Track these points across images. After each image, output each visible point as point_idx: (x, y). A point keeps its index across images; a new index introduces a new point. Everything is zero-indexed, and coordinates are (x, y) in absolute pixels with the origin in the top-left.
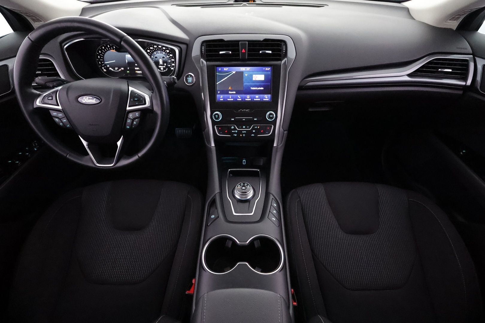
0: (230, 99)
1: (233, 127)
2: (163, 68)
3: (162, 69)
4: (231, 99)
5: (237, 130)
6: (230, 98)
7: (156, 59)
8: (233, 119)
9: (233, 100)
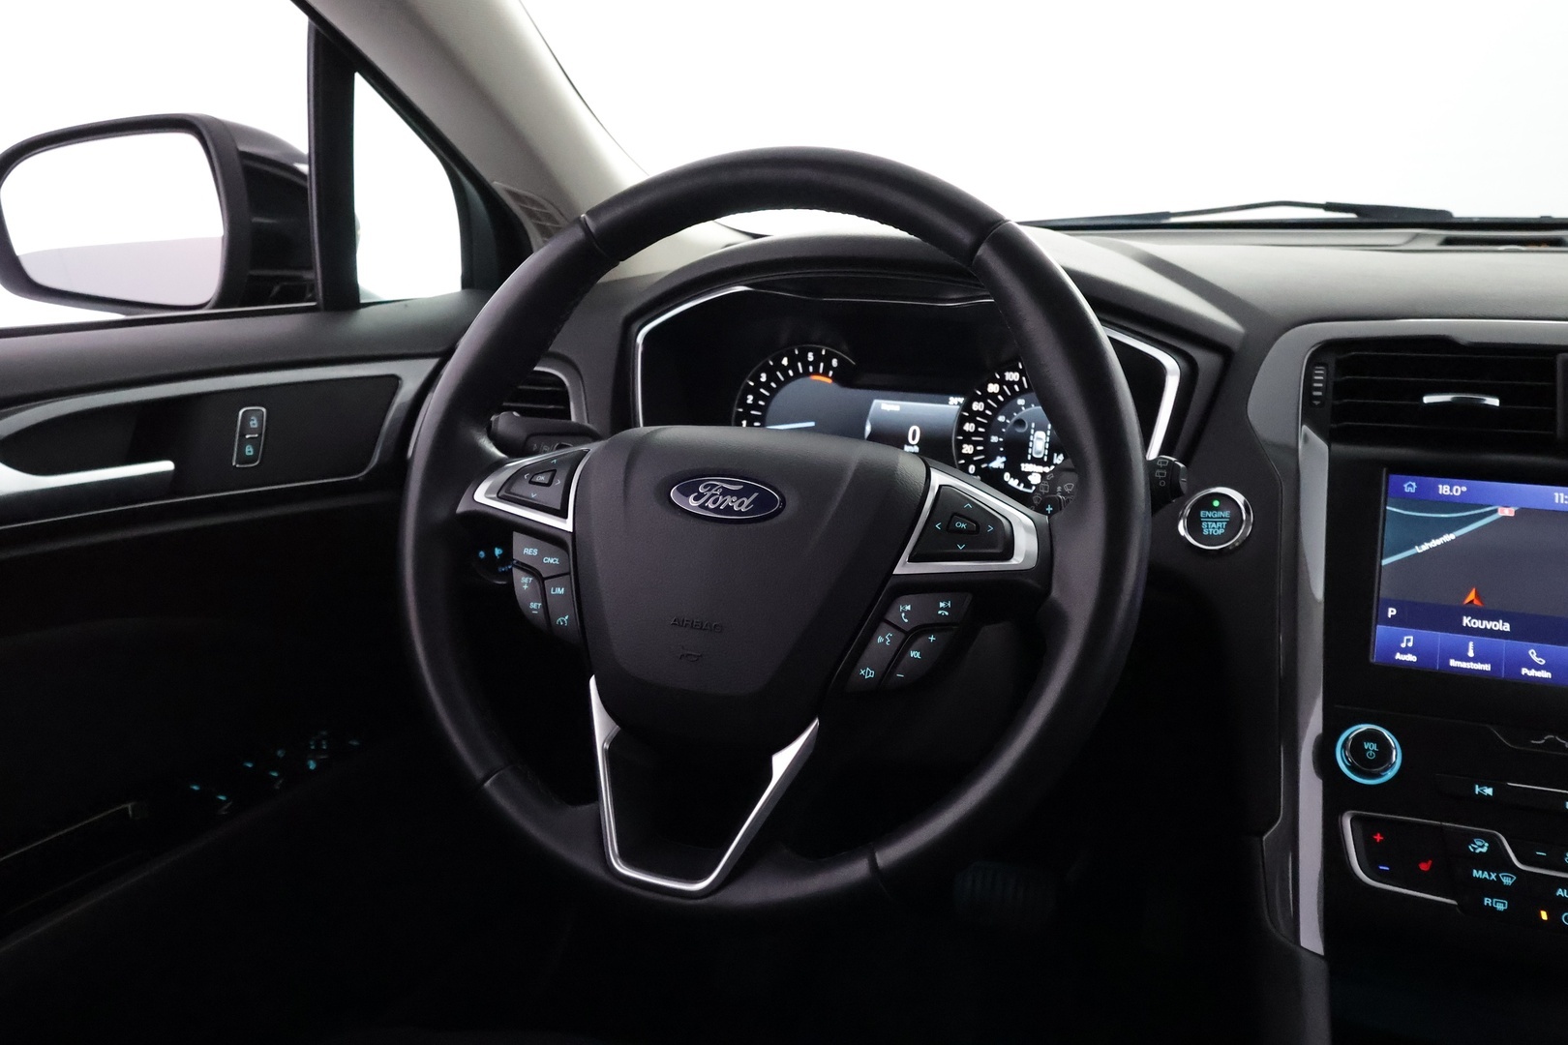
0: (1468, 659)
1: (1481, 847)
2: (1043, 475)
3: (1035, 479)
4: (1474, 660)
5: (1513, 869)
6: (1471, 654)
7: (1020, 430)
8: (1489, 791)
9: (1487, 667)
